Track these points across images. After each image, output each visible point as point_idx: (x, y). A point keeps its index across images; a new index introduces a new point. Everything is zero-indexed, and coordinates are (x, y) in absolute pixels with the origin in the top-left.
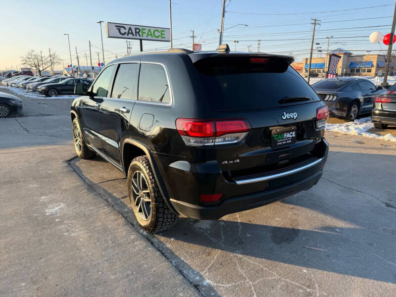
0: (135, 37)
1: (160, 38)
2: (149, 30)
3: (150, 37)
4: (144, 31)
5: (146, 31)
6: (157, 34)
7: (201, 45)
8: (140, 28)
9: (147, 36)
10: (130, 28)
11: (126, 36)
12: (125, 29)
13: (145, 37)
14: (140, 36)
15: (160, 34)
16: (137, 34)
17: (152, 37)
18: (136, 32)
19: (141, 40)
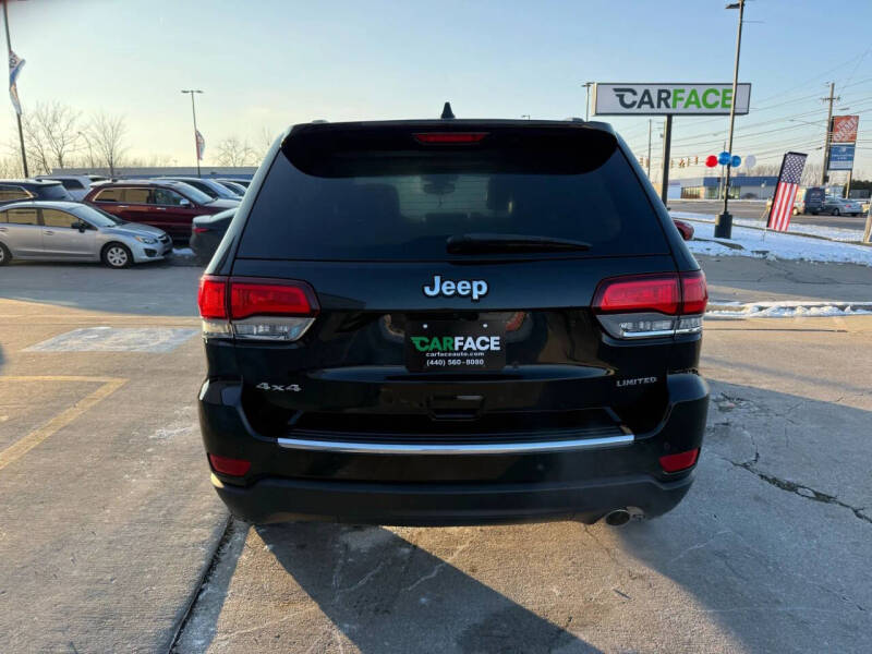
0: (656, 110)
1: (718, 109)
2: (694, 92)
3: (693, 108)
4: (679, 95)
5: (685, 96)
6: (711, 99)
7: (858, 117)
8: (671, 89)
9: (686, 107)
10: (647, 92)
11: (634, 109)
12: (634, 93)
13: (680, 107)
14: (668, 106)
15: (719, 98)
16: (662, 103)
17: (699, 107)
18: (660, 99)
19: (670, 116)
